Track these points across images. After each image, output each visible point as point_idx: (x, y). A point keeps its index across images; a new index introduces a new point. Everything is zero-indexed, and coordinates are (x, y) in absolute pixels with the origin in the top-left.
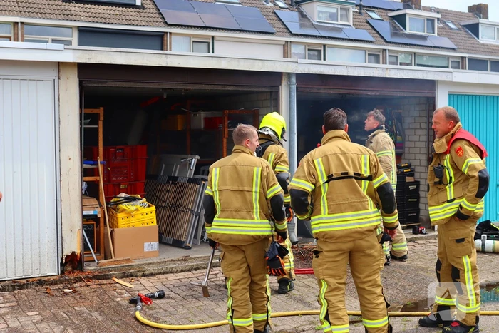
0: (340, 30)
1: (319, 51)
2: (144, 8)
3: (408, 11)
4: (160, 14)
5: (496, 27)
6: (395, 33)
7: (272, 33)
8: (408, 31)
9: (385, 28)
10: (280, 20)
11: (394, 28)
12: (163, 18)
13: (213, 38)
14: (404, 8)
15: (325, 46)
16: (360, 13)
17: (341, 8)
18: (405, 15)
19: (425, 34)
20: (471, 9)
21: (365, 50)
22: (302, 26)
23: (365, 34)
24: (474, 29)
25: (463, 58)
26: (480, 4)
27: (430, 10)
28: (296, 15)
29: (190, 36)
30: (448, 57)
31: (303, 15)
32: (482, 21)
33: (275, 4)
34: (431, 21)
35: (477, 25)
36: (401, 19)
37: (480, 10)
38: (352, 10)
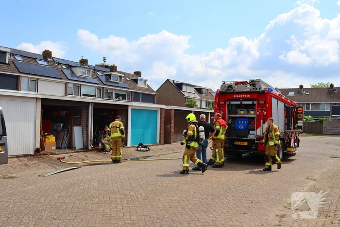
0: (86, 78)
1: (79, 87)
2: (10, 65)
3: (112, 73)
4: (17, 68)
5: (144, 81)
6: (107, 81)
7: (61, 79)
8: (112, 81)
9: (103, 79)
10: (64, 73)
11: (107, 79)
12: (18, 69)
13: (38, 79)
14: (110, 72)
15: (81, 85)
16: (94, 72)
17: (87, 70)
18: (111, 74)
19: (118, 82)
20: (135, 73)
21: (96, 87)
22: (72, 76)
23: (96, 81)
24: (136, 81)
25: (132, 92)
26: (138, 72)
27: (120, 72)
28: (69, 71)
29: (29, 78)
30: (126, 91)
31: (72, 72)
32: (139, 78)
33: (62, 67)
34: (121, 77)
35: (137, 79)
36: (110, 76)
37: (138, 74)
38: (91, 71)
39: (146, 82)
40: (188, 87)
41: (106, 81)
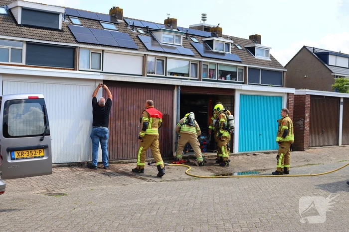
0: (174, 48)
1: (163, 61)
2: (63, 32)
3: (214, 38)
4: (73, 35)
5: (265, 49)
6: (207, 50)
7: (136, 49)
8: (214, 50)
9: (201, 47)
10: (141, 41)
11: (206, 48)
12: (75, 38)
13: (103, 51)
14: (212, 36)
15: (166, 57)
16: (187, 38)
17: (176, 36)
18: (213, 40)
19: (224, 52)
20: (251, 37)
21: (189, 60)
22: (153, 45)
23: (190, 52)
24: (252, 50)
25: (245, 67)
26: (256, 35)
27: (226, 37)
28: (149, 38)
29: (90, 49)
30: (237, 66)
31: (154, 39)
32: (257, 45)
33: (138, 32)
34: (228, 44)
35: (254, 47)
36: (211, 43)
37: (256, 38)
38: (182, 36)
39: (267, 52)
40: (339, 59)
41: (205, 52)
